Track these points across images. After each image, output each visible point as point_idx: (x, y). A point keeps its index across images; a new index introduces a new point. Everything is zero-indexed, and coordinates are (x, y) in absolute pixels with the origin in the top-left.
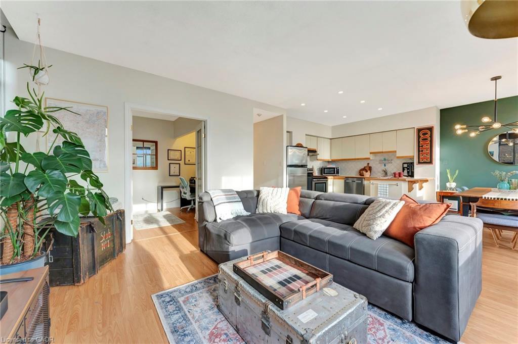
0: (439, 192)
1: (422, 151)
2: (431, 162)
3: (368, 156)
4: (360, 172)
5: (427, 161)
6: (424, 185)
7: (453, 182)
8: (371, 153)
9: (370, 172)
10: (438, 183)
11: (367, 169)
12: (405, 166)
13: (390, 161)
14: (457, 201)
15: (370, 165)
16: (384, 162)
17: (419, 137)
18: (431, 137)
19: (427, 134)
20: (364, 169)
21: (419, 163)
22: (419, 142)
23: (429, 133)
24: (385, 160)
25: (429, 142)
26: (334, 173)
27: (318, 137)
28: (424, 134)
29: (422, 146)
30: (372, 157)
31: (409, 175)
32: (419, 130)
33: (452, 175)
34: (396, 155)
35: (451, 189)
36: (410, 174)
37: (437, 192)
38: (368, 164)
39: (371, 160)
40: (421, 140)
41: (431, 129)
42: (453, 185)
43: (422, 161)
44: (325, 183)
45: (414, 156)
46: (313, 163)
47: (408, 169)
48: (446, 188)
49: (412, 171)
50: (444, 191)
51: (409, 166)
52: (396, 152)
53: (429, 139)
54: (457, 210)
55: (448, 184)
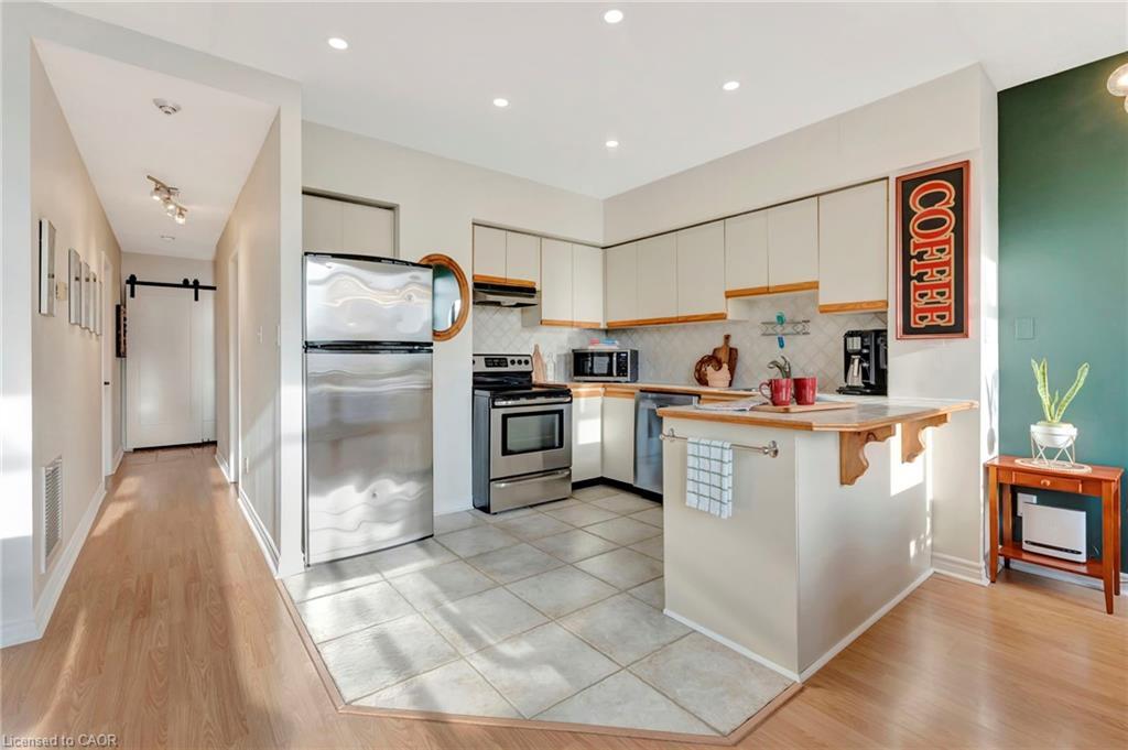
0: (998, 469)
1: (920, 278)
2: (958, 328)
3: (718, 305)
4: (698, 370)
5: (941, 323)
6: (928, 435)
7: (1064, 420)
8: (729, 295)
9: (732, 370)
10: (989, 421)
11: (723, 356)
12: (855, 344)
13: (802, 326)
14: (1084, 514)
15: (732, 344)
16: (779, 329)
17: (906, 214)
18: (960, 209)
19: (940, 197)
20: (713, 359)
21: (908, 330)
22: (906, 237)
23: (950, 192)
24: (781, 320)
25: (949, 234)
26: (610, 374)
27: (541, 236)
28: (928, 201)
29: (920, 257)
30: (733, 310)
31: (868, 385)
32: (907, 185)
33: (1058, 386)
34: (815, 298)
35: (1051, 453)
36: (872, 382)
37: (987, 469)
38: (727, 338)
39: (735, 322)
40: (913, 226)
41: (957, 175)
42: (1066, 435)
43: (923, 324)
44: (560, 412)
45: (886, 304)
46: (536, 335)
47: (865, 358)
48: (1028, 449)
49: (883, 366)
50: (1019, 463)
51: (867, 347)
52: (814, 286)
53: (951, 221)
54: (1083, 558)
55: (1037, 431)
